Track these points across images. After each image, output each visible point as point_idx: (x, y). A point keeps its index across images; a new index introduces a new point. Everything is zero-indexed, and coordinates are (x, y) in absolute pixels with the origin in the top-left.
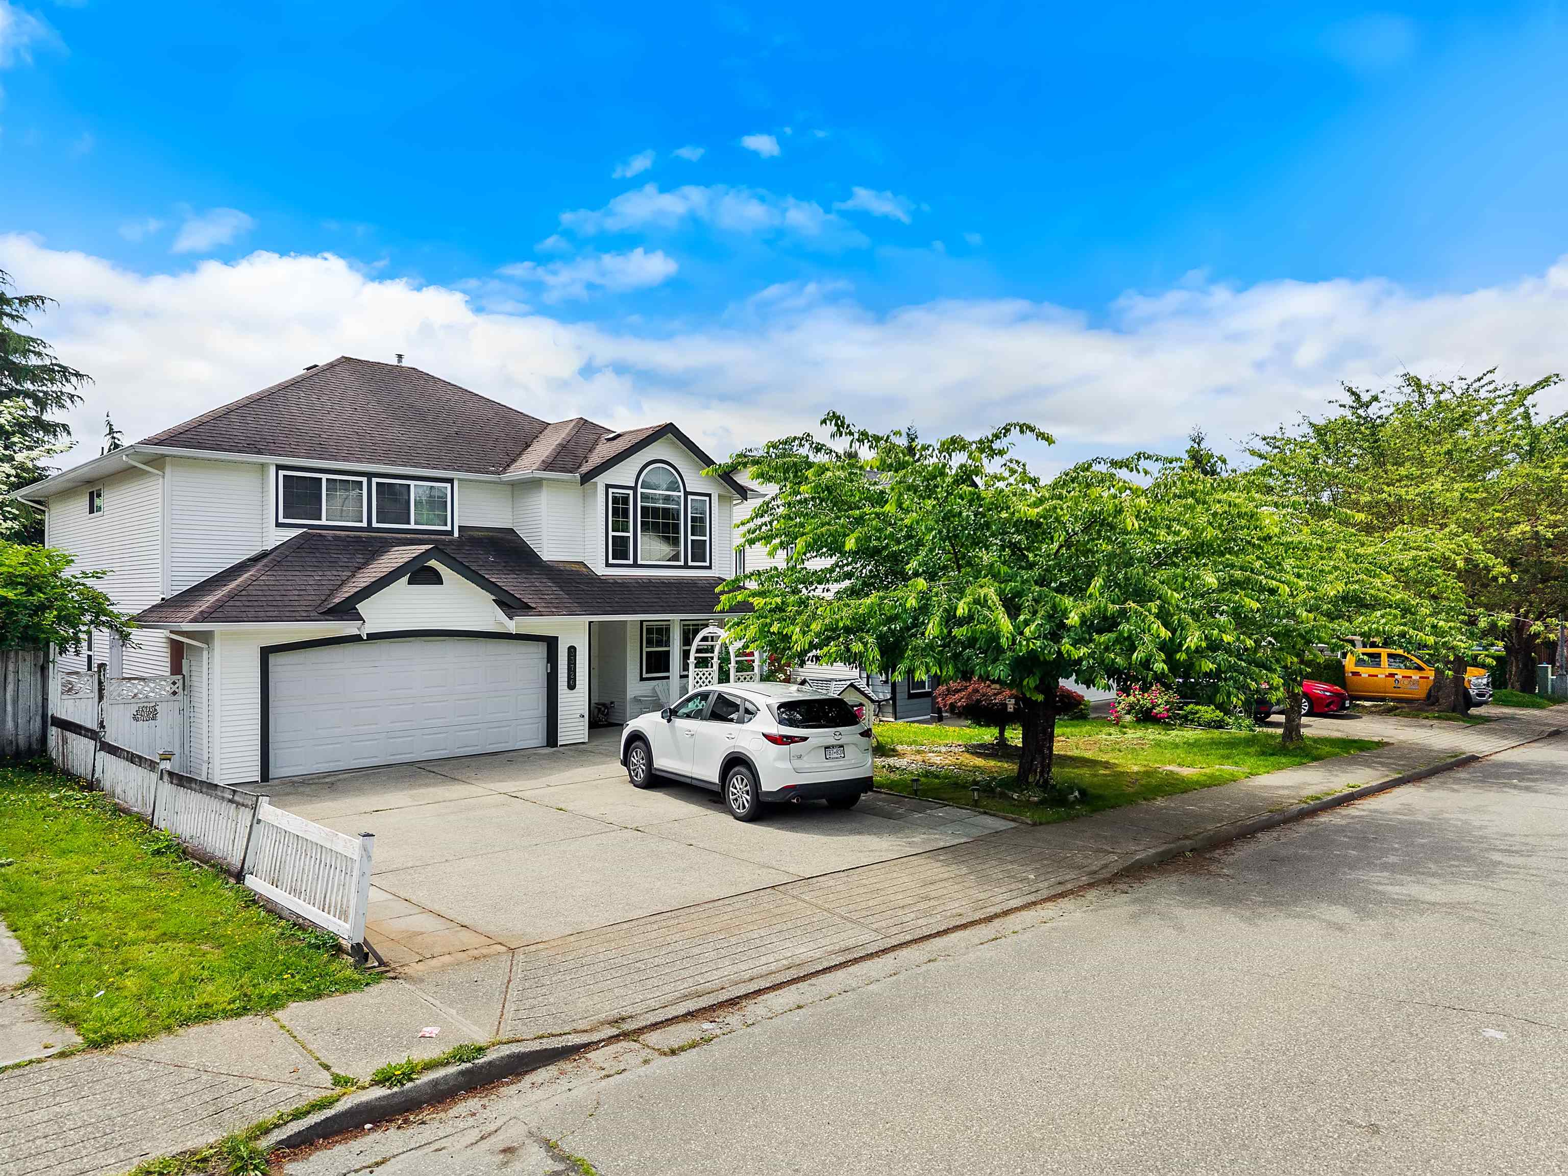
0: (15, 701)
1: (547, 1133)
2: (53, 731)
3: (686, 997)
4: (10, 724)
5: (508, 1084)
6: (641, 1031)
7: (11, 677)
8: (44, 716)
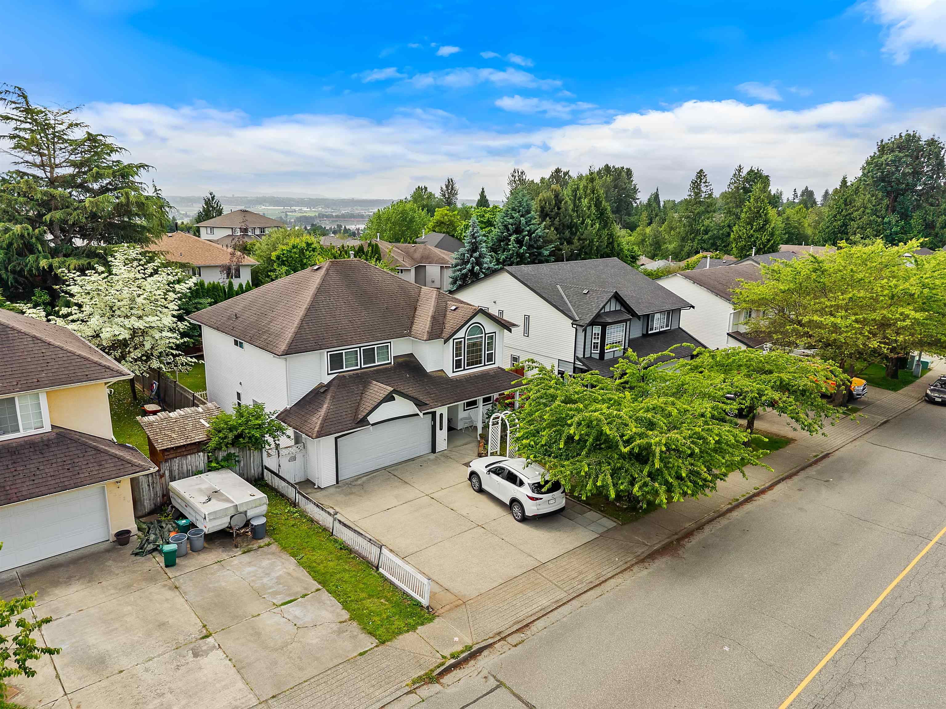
0: (254, 462)
1: (493, 673)
2: (265, 470)
3: (515, 624)
4: (253, 471)
5: (479, 656)
6: (506, 637)
7: (252, 454)
8: (262, 466)
